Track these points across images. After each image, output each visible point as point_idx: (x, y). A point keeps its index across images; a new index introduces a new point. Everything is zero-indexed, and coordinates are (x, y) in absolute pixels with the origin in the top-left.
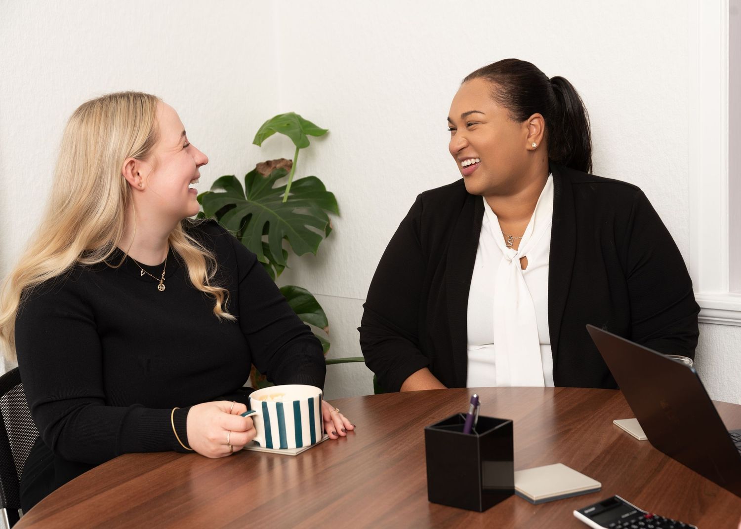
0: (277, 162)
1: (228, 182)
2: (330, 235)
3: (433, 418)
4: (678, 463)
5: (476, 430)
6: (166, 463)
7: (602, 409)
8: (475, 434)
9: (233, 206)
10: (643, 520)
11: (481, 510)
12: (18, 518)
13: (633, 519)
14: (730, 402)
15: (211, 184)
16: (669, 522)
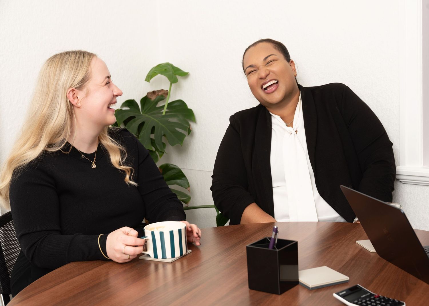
0: (159, 91)
1: (130, 103)
2: (190, 133)
3: (251, 240)
4: (394, 265)
5: (276, 247)
6: (95, 267)
7: (350, 234)
8: (275, 249)
9: (133, 117)
10: (374, 299)
11: (279, 293)
12: (9, 300)
13: (368, 298)
14: (424, 230)
15: (121, 105)
16: (389, 299)
